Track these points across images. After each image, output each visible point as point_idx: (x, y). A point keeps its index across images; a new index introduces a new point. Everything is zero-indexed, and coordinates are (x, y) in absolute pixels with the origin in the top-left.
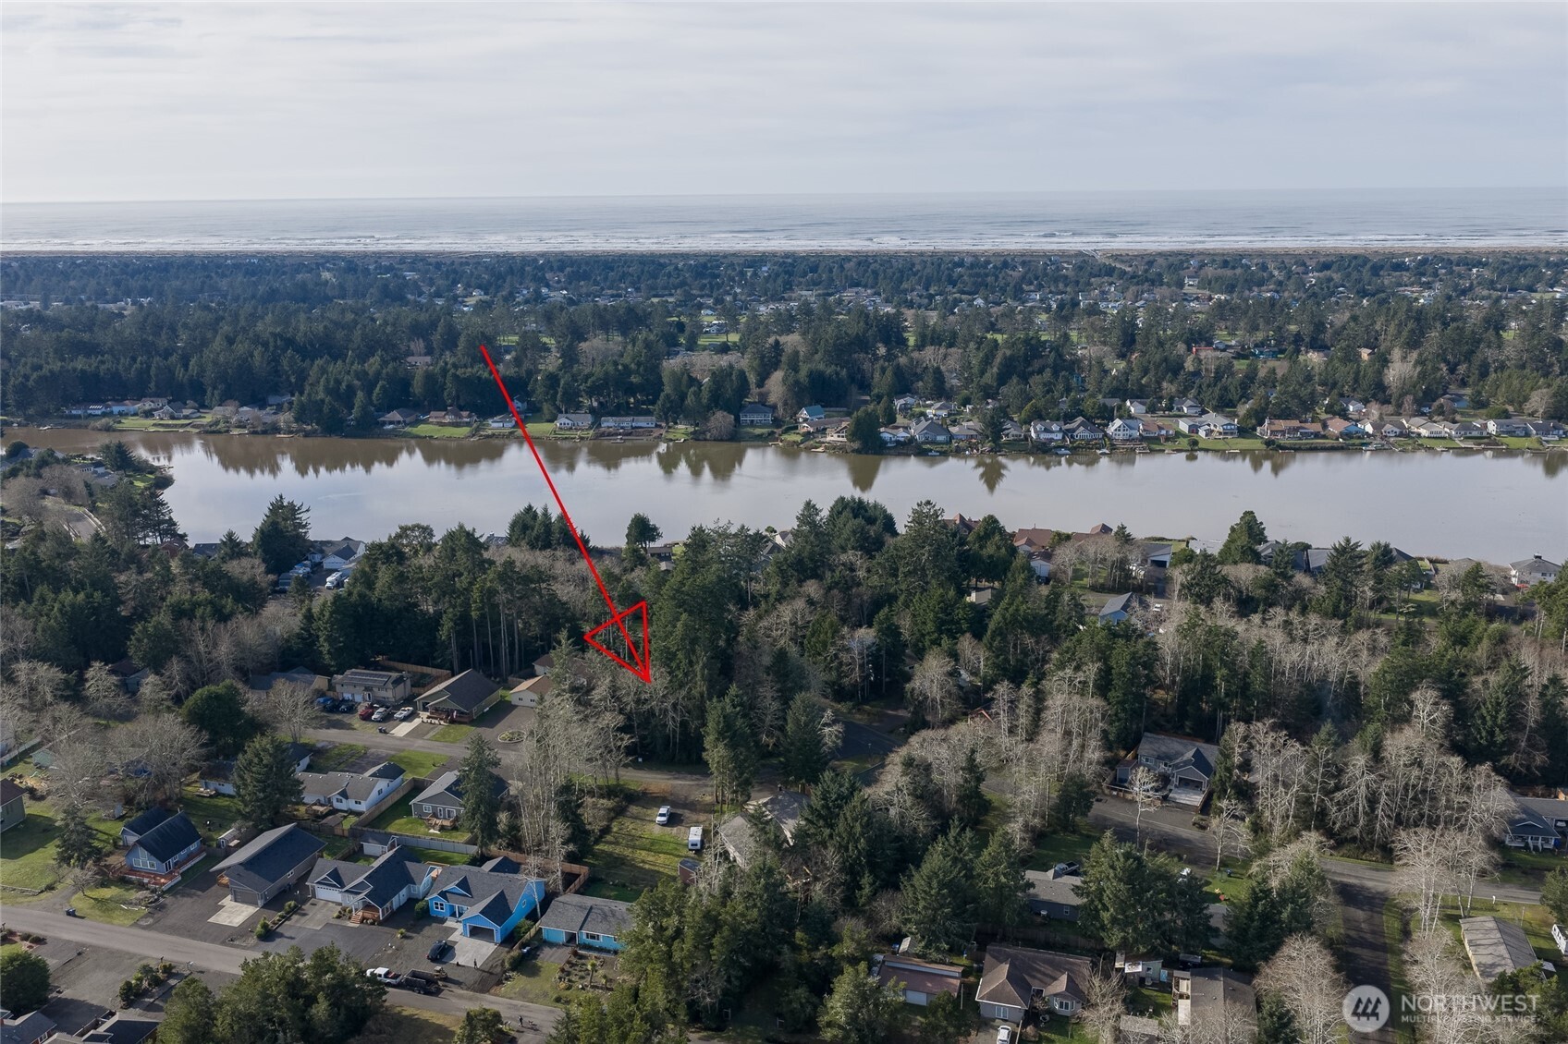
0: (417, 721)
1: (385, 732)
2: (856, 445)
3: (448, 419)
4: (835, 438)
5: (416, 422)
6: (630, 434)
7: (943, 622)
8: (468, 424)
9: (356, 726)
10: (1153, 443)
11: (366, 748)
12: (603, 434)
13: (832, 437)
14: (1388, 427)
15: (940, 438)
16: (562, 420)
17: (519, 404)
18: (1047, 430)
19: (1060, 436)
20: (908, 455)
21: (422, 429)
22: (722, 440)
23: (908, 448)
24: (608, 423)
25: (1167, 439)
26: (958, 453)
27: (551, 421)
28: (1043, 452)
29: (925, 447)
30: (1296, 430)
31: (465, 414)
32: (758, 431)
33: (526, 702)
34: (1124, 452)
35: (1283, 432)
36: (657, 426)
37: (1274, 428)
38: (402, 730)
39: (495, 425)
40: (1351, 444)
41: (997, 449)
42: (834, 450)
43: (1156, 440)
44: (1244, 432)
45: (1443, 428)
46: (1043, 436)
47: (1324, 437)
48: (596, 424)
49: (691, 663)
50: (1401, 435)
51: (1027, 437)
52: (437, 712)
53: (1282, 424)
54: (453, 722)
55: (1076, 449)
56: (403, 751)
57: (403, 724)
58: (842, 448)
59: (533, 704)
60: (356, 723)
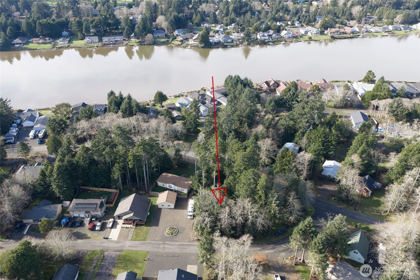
0: (119, 227)
1: (107, 238)
2: (203, 45)
3: (41, 41)
4: (193, 42)
5: (27, 43)
6: (115, 44)
7: (325, 142)
8: (49, 43)
9: (89, 235)
10: (296, 38)
11: (103, 252)
12: (105, 45)
13: (191, 42)
14: (363, 29)
15: (229, 41)
16: (87, 39)
17: (66, 33)
18: (264, 36)
19: (268, 38)
20: (219, 48)
21: (31, 46)
22: (151, 45)
23: (218, 45)
24: (105, 39)
25: (300, 37)
26: (237, 46)
27: (83, 39)
28: (263, 43)
29: (225, 44)
30: (338, 31)
31: (47, 38)
32: (162, 40)
33: (166, 206)
34: (286, 42)
35: (334, 33)
36: (124, 40)
37: (331, 31)
38: (114, 234)
39: (60, 42)
40: (354, 35)
41: (249, 44)
42: (193, 47)
43: (296, 37)
44: (322, 33)
45: (377, 29)
46: (263, 38)
47: (345, 33)
48: (101, 40)
49: (266, 195)
50: (366, 32)
51: (257, 39)
52: (127, 221)
53: (333, 30)
54: (137, 225)
55: (273, 42)
56: (121, 251)
57: (113, 230)
58: (197, 46)
59: (169, 207)
60: (89, 233)
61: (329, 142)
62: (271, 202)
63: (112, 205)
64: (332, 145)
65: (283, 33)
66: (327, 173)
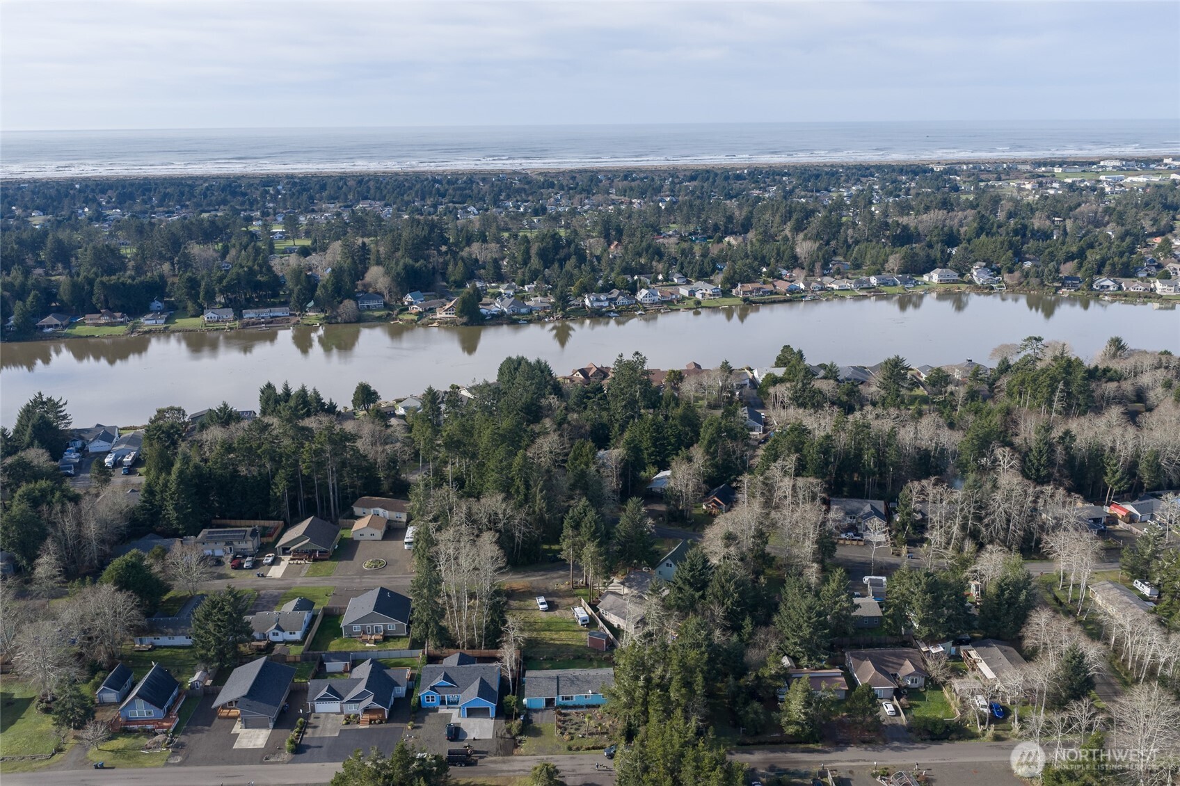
0: (284, 563)
1: (263, 576)
2: (465, 319)
3: (103, 320)
4: (444, 315)
5: (71, 325)
6: (271, 322)
7: (657, 439)
8: (122, 323)
10: (670, 305)
11: (257, 590)
12: (248, 324)
13: (441, 314)
14: (814, 284)
15: (523, 310)
16: (209, 315)
17: (160, 304)
18: (598, 300)
19: (607, 304)
20: (502, 324)
21: (80, 330)
22: (351, 322)
23: (498, 319)
24: (249, 314)
25: (678, 301)
26: (540, 320)
27: (197, 315)
28: (598, 315)
29: (516, 317)
30: (759, 290)
31: (118, 314)
32: (377, 314)
33: (367, 536)
34: (650, 312)
35: (751, 292)
36: (291, 315)
37: (745, 289)
38: (276, 572)
39: (147, 322)
40: (794, 297)
41: (566, 316)
42: (444, 324)
43: (670, 302)
44: (726, 293)
45: (847, 284)
46: (596, 304)
47: (776, 293)
48: (239, 316)
50: (822, 289)
51: (584, 306)
52: (298, 554)
53: (750, 286)
54: (315, 560)
55: (620, 312)
56: (290, 588)
57: (273, 567)
58: (453, 322)
59: (373, 538)
60: (233, 573)
61: (665, 438)
62: (534, 496)
63: (271, 540)
64: (670, 444)
65: (642, 294)
66: (656, 487)
